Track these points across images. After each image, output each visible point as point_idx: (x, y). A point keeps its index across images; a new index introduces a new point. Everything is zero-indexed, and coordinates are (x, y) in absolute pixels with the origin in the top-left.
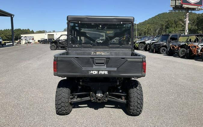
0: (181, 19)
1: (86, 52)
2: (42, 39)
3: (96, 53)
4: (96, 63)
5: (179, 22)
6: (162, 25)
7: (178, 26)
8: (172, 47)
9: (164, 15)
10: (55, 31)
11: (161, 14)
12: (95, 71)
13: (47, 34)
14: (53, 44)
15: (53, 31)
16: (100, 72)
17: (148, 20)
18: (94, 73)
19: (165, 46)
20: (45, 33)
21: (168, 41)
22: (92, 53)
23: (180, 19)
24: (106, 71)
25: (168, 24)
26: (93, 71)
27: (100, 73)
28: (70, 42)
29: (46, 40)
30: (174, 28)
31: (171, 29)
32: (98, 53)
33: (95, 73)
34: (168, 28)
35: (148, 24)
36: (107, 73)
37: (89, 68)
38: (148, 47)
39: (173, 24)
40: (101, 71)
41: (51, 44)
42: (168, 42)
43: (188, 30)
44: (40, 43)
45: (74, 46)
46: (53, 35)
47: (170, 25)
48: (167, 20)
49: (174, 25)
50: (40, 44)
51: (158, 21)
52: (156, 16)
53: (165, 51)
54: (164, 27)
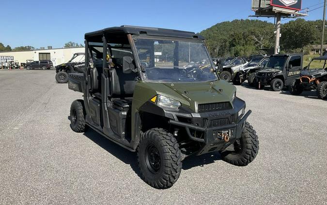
0: (254, 32)
2: (29, 62)
5: (249, 36)
6: (225, 41)
7: (248, 42)
8: (302, 78)
9: (225, 25)
10: (51, 47)
11: (220, 24)
13: (38, 52)
14: (61, 70)
15: (49, 47)
17: (201, 32)
19: (281, 77)
20: (34, 51)
21: (286, 67)
23: (252, 33)
25: (234, 39)
29: (37, 62)
30: (243, 46)
31: (239, 47)
34: (234, 46)
38: (242, 78)
39: (240, 39)
41: (57, 72)
42: (285, 69)
43: (280, 48)
44: (26, 67)
46: (50, 53)
47: (237, 41)
48: (232, 33)
49: (242, 41)
50: (25, 71)
51: (215, 35)
52: (213, 27)
53: (280, 85)
54: (228, 44)
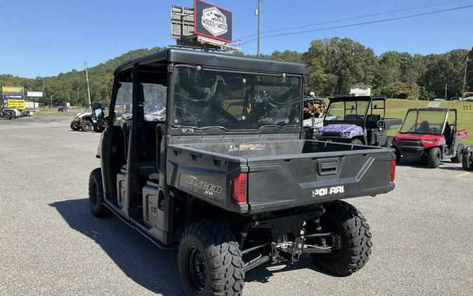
1: (217, 146)
3: (239, 146)
4: (323, 170)
12: (323, 190)
16: (331, 189)
17: (107, 63)
18: (321, 194)
22: (231, 147)
24: (341, 185)
26: (319, 188)
27: (331, 193)
28: (176, 121)
32: (242, 147)
33: (324, 194)
35: (107, 72)
36: (343, 191)
37: (312, 184)
40: (333, 186)
45: (184, 130)
